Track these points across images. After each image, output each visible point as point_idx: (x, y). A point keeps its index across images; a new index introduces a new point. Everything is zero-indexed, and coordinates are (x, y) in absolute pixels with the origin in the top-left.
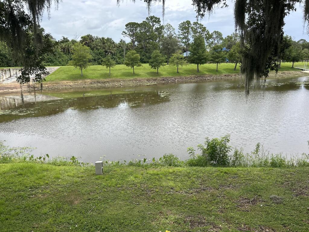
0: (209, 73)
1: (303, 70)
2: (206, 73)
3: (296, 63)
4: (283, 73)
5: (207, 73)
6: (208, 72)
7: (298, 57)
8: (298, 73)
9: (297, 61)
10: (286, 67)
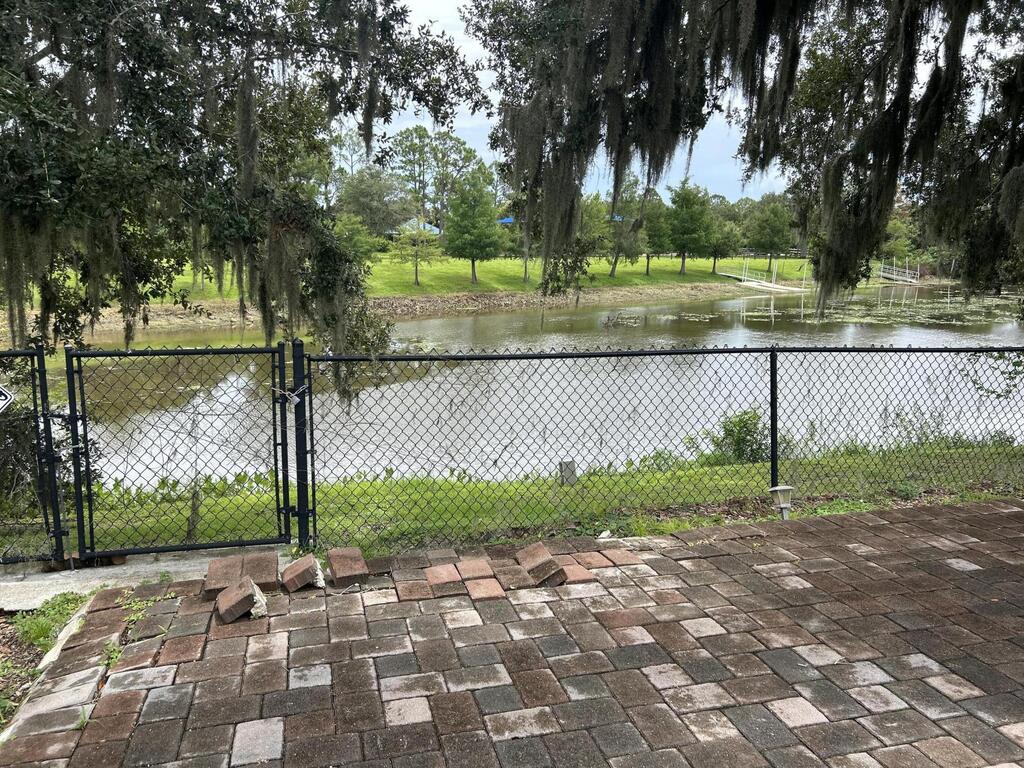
0: (506, 287)
1: (740, 280)
2: (496, 286)
3: (722, 262)
4: (696, 287)
5: (500, 287)
6: (502, 284)
7: (725, 244)
8: (730, 287)
9: (724, 255)
10: (697, 271)
